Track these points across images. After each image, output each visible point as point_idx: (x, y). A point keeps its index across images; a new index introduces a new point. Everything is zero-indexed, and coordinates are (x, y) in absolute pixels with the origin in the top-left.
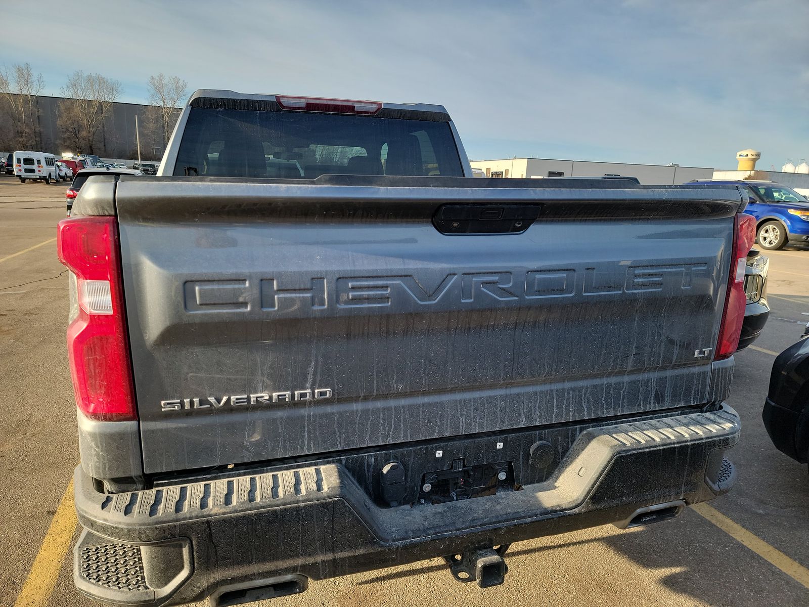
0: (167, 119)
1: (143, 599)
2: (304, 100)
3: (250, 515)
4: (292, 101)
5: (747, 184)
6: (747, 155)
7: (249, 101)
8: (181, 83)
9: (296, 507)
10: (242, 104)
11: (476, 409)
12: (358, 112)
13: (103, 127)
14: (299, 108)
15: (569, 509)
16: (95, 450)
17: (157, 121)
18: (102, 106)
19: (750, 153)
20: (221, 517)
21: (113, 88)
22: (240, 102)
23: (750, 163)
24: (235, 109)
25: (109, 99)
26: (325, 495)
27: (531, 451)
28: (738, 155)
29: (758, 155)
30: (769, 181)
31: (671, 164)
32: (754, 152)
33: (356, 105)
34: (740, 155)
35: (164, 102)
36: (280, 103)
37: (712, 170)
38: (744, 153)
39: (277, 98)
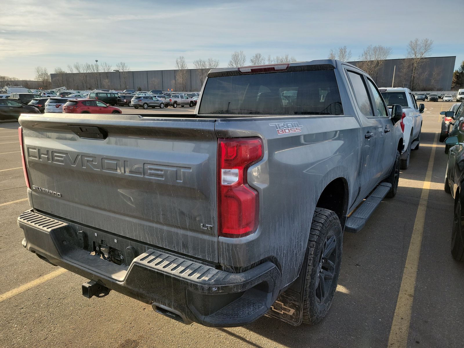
0: (415, 65)
8: (429, 42)
12: (277, 70)
13: (377, 74)
14: (249, 72)
17: (409, 67)
18: (379, 63)
21: (386, 51)
25: (383, 58)
35: (415, 55)
36: (240, 71)
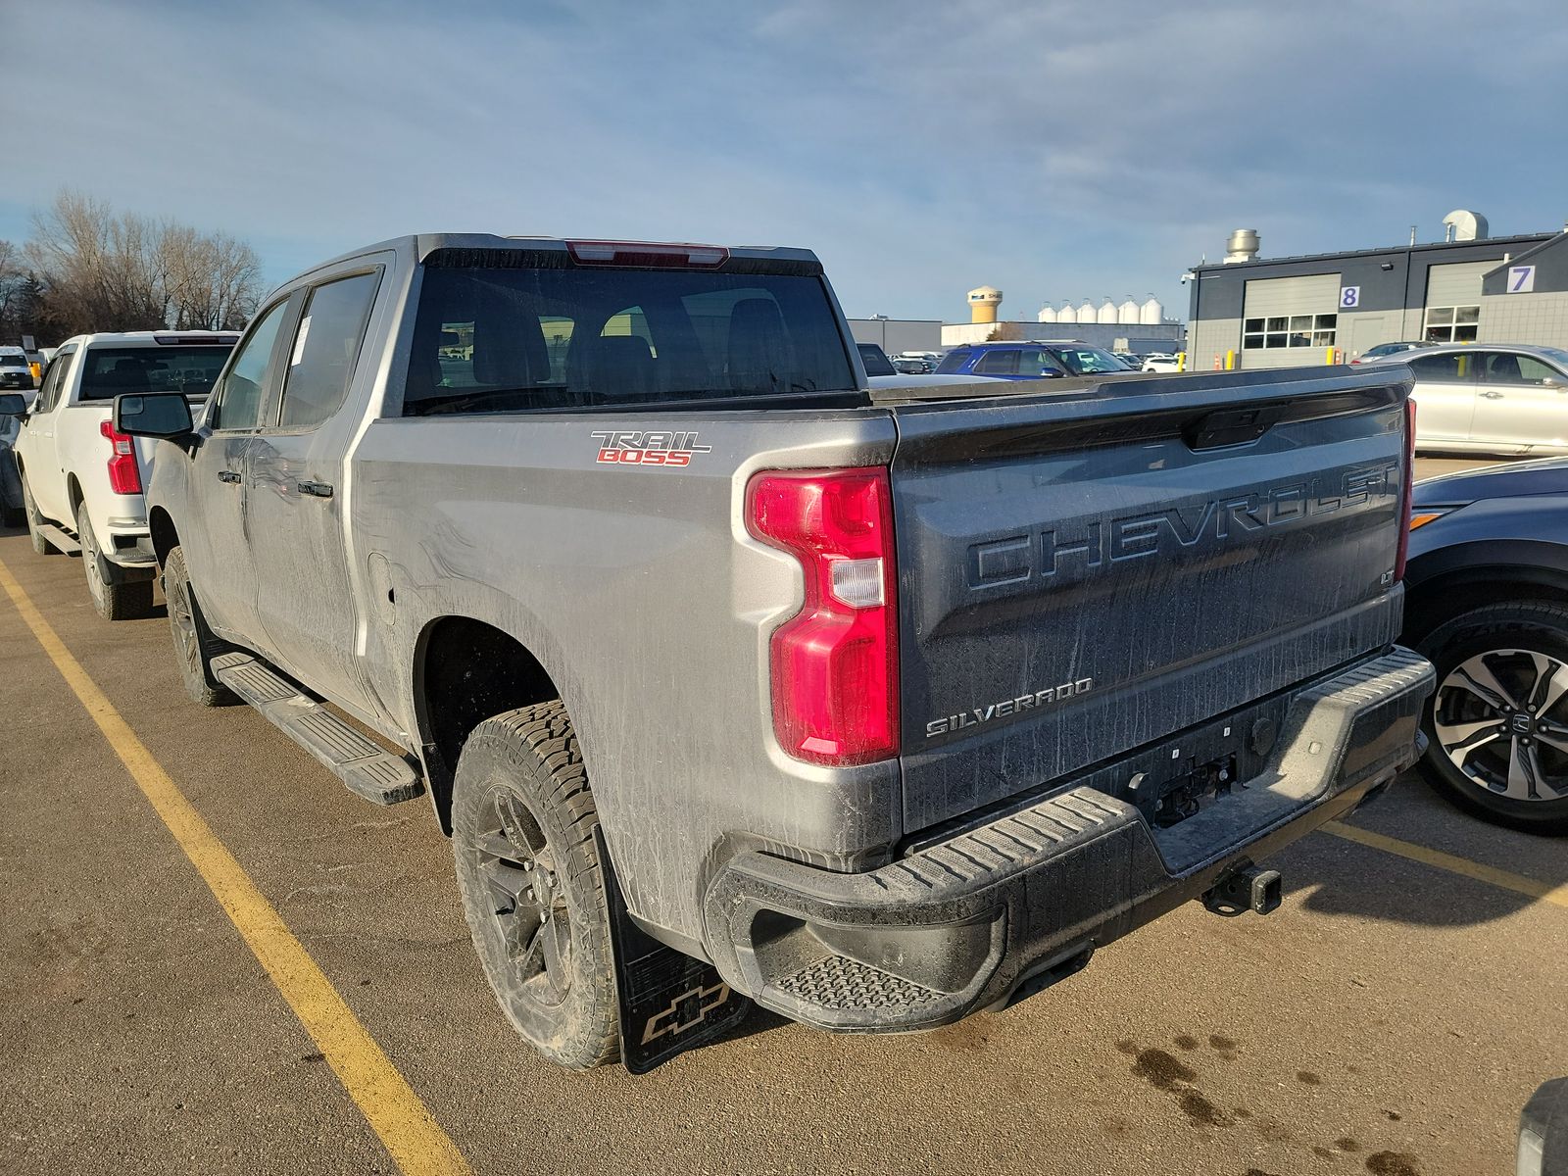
1: (949, 1008)
2: (611, 247)
3: (1061, 860)
4: (591, 249)
5: (1045, 347)
6: (983, 297)
7: (523, 252)
9: (1100, 840)
10: (513, 256)
11: (1209, 685)
12: (692, 265)
14: (603, 262)
15: (1319, 796)
16: (849, 811)
19: (986, 292)
20: (1035, 868)
22: (510, 254)
23: (989, 310)
24: (499, 267)
26: (1124, 819)
27: (1255, 733)
28: (970, 297)
29: (999, 296)
30: (1071, 341)
31: (875, 316)
32: (992, 291)
33: (690, 253)
34: (973, 297)
36: (574, 254)
37: (939, 324)
38: (978, 293)
39: (570, 244)
